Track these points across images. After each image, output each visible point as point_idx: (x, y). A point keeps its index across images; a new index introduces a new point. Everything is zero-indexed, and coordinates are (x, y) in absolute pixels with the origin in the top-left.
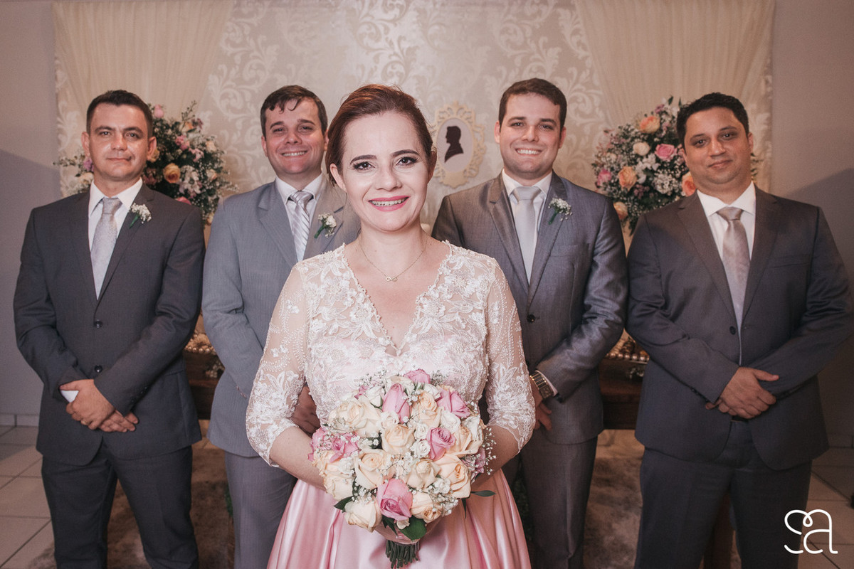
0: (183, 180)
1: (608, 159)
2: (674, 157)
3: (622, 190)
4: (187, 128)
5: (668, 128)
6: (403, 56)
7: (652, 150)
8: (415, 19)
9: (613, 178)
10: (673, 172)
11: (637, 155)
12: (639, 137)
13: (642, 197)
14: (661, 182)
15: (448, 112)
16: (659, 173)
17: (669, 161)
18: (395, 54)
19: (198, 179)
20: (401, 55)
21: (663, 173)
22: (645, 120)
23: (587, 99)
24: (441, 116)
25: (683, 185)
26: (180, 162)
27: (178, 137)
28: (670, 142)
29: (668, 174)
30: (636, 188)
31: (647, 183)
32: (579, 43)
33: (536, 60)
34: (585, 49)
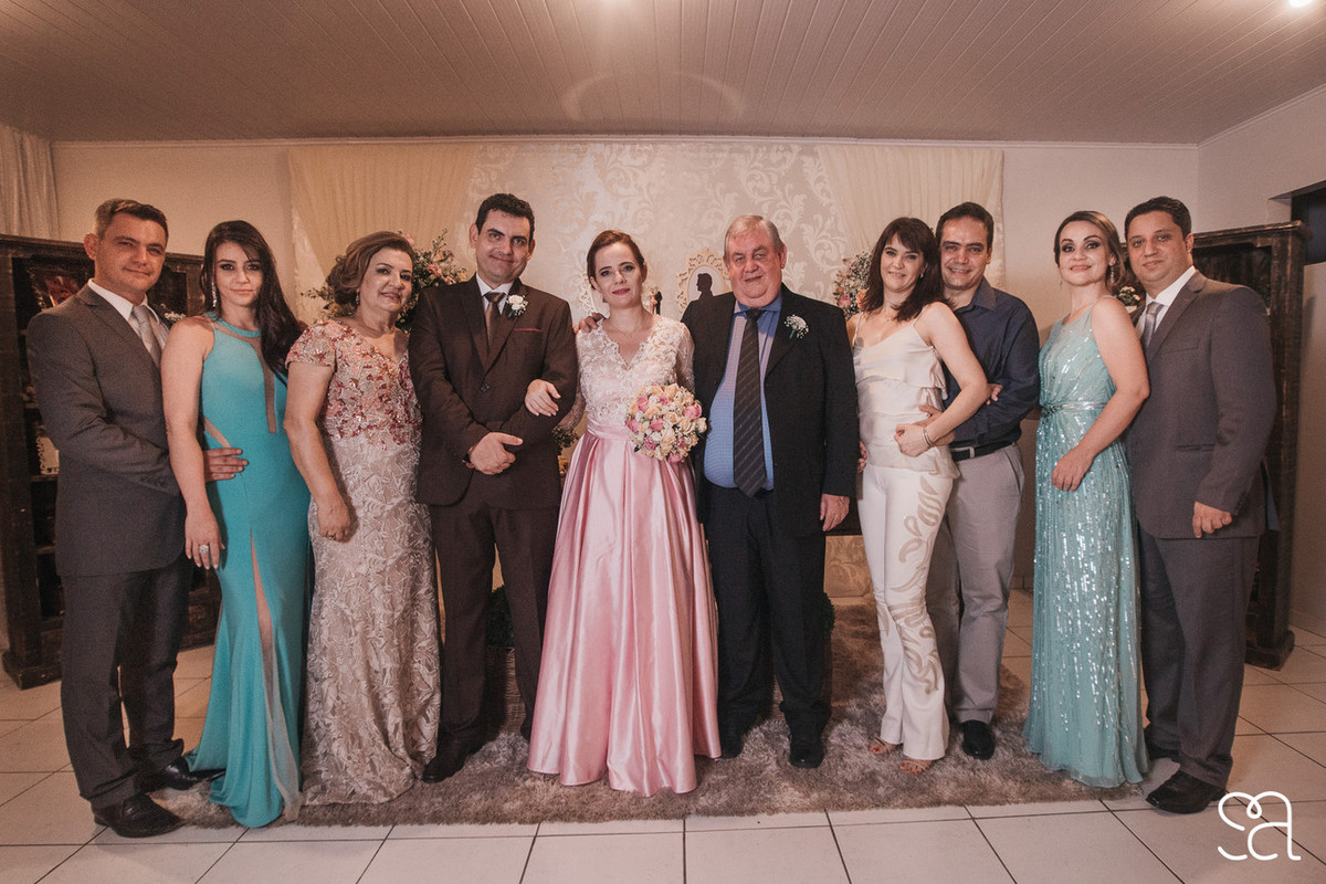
15: (698, 260)
18: (645, 201)
20: (651, 202)
24: (692, 264)
32: (823, 191)
33: (782, 207)
34: (828, 196)
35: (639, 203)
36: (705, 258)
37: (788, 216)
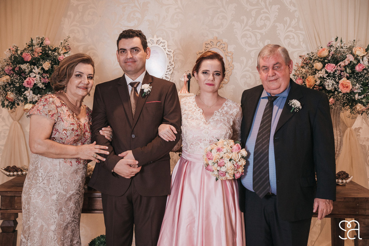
1: (301, 72)
2: (335, 70)
4: (64, 51)
5: (333, 55)
7: (324, 67)
9: (303, 82)
10: (334, 78)
11: (316, 70)
12: (318, 60)
14: (328, 84)
16: (328, 80)
17: (332, 72)
21: (329, 79)
22: (321, 50)
23: (295, 36)
25: (340, 85)
27: (59, 56)
28: (333, 63)
29: (332, 80)
30: (315, 87)
31: (321, 85)
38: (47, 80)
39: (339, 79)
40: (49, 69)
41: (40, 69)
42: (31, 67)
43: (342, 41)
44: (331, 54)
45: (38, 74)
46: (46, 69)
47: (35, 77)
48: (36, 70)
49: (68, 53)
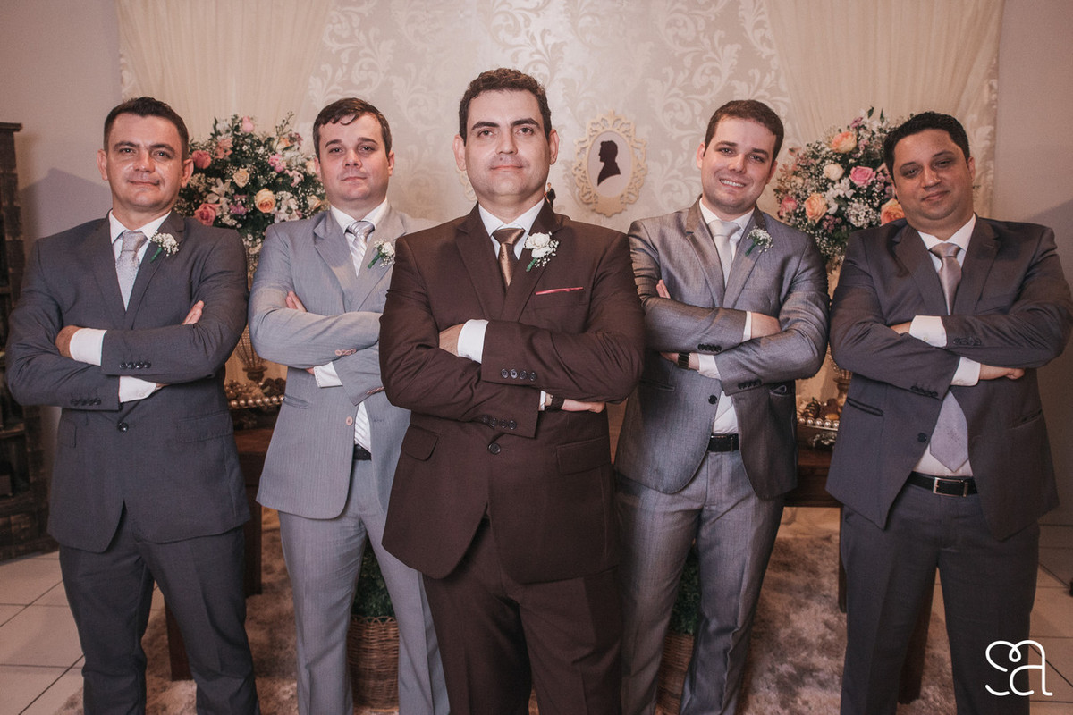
0: (279, 209)
1: (793, 184)
2: (873, 182)
3: (809, 222)
4: (283, 145)
5: (865, 146)
6: (548, 54)
7: (846, 174)
8: (562, 8)
9: (799, 207)
10: (870, 201)
11: (828, 180)
12: (831, 158)
13: (833, 231)
14: (856, 212)
15: (602, 123)
16: (853, 202)
17: (865, 187)
18: (538, 52)
19: (297, 208)
20: (544, 52)
21: (859, 201)
22: (838, 136)
24: (594, 129)
25: (881, 216)
26: (274, 187)
27: (272, 157)
28: (867, 165)
29: (864, 204)
30: (826, 219)
31: (839, 214)
32: (763, 39)
33: (710, 59)
34: (770, 45)
35: (531, 54)
36: (610, 122)
37: (716, 71)
38: (243, 208)
39: (882, 203)
40: (247, 185)
41: (228, 184)
42: (206, 182)
43: (885, 116)
44: (861, 147)
45: (225, 196)
46: (241, 185)
47: (218, 202)
48: (221, 187)
49: (293, 149)
